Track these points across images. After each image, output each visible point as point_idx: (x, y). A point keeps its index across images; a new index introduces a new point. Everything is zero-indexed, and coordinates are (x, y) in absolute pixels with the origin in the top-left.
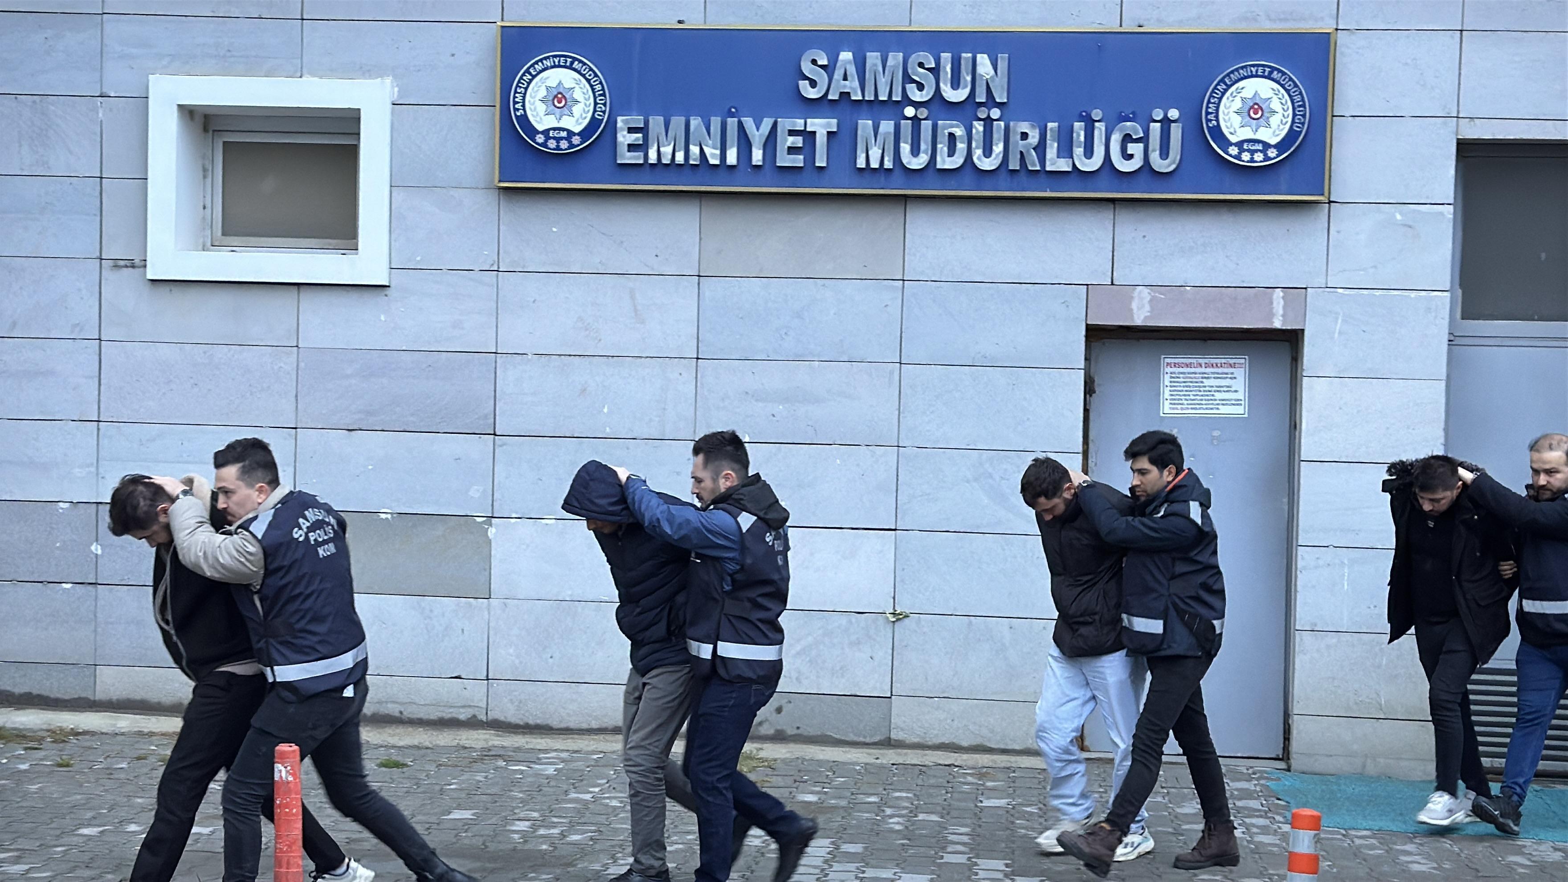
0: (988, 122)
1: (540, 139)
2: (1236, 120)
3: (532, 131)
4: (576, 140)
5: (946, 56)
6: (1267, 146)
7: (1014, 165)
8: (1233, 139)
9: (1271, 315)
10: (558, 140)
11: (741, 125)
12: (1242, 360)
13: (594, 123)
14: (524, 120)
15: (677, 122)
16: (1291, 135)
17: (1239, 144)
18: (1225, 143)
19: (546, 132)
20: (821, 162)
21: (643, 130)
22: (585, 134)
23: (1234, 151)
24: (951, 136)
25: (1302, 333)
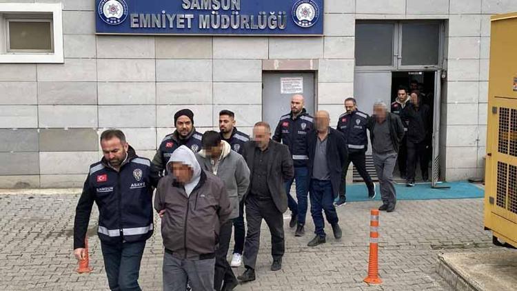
0: (235, 15)
1: (108, 20)
2: (300, 15)
3: (106, 18)
4: (119, 21)
6: (309, 22)
7: (243, 27)
8: (300, 20)
9: (309, 66)
10: (113, 21)
11: (166, 17)
12: (301, 78)
13: (124, 16)
14: (103, 15)
16: (315, 18)
17: (302, 21)
18: (298, 21)
19: (110, 18)
20: (189, 27)
21: (138, 18)
22: (121, 19)
23: (300, 23)
24: (225, 19)
25: (317, 71)
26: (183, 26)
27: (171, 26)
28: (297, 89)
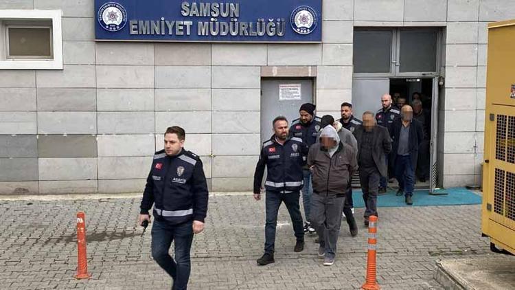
0: (234, 22)
1: (107, 27)
2: (299, 22)
3: (105, 25)
4: (118, 27)
5: (222, 4)
6: (307, 28)
7: (241, 34)
8: (299, 27)
9: (308, 73)
10: (113, 27)
11: (165, 23)
12: (300, 85)
13: (123, 22)
14: (102, 21)
15: (147, 22)
16: (313, 25)
17: (300, 28)
18: (296, 28)
19: (109, 25)
20: (188, 34)
21: (138, 25)
22: (120, 26)
23: (299, 30)
24: (224, 26)
25: (316, 77)
26: (182, 33)
27: (170, 33)
28: (295, 96)
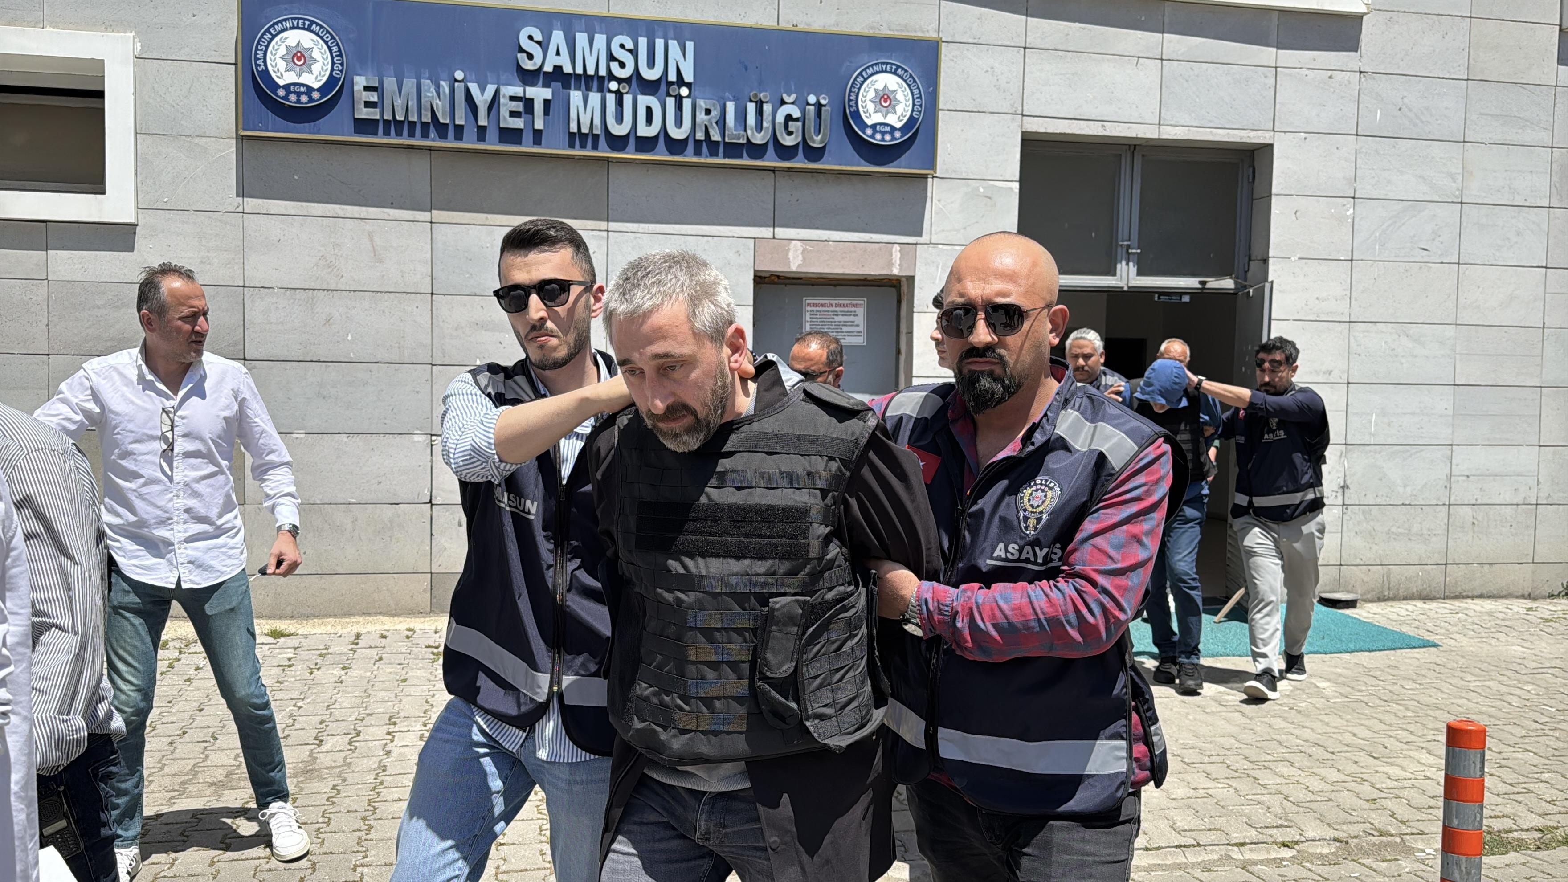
0: (679, 99)
1: (281, 92)
2: (871, 107)
3: (275, 86)
5: (643, 42)
6: (893, 129)
7: (700, 135)
8: (869, 122)
9: (890, 264)
10: (299, 94)
11: (467, 88)
12: (862, 301)
13: (332, 81)
14: (266, 74)
15: (409, 84)
16: (912, 120)
17: (873, 126)
18: (863, 126)
19: (287, 87)
20: (538, 125)
21: (378, 89)
22: (322, 90)
24: (649, 110)
25: (911, 279)
26: (520, 123)
27: (483, 121)
28: (850, 334)
